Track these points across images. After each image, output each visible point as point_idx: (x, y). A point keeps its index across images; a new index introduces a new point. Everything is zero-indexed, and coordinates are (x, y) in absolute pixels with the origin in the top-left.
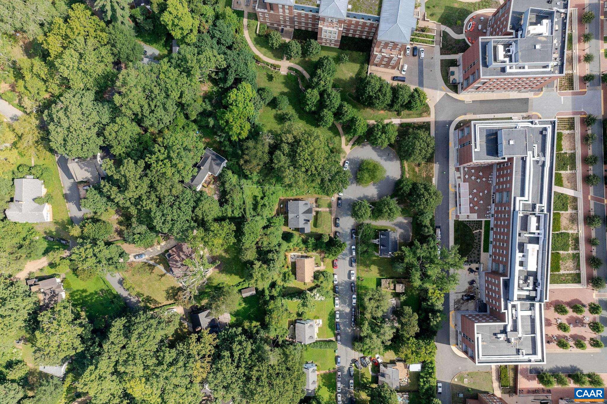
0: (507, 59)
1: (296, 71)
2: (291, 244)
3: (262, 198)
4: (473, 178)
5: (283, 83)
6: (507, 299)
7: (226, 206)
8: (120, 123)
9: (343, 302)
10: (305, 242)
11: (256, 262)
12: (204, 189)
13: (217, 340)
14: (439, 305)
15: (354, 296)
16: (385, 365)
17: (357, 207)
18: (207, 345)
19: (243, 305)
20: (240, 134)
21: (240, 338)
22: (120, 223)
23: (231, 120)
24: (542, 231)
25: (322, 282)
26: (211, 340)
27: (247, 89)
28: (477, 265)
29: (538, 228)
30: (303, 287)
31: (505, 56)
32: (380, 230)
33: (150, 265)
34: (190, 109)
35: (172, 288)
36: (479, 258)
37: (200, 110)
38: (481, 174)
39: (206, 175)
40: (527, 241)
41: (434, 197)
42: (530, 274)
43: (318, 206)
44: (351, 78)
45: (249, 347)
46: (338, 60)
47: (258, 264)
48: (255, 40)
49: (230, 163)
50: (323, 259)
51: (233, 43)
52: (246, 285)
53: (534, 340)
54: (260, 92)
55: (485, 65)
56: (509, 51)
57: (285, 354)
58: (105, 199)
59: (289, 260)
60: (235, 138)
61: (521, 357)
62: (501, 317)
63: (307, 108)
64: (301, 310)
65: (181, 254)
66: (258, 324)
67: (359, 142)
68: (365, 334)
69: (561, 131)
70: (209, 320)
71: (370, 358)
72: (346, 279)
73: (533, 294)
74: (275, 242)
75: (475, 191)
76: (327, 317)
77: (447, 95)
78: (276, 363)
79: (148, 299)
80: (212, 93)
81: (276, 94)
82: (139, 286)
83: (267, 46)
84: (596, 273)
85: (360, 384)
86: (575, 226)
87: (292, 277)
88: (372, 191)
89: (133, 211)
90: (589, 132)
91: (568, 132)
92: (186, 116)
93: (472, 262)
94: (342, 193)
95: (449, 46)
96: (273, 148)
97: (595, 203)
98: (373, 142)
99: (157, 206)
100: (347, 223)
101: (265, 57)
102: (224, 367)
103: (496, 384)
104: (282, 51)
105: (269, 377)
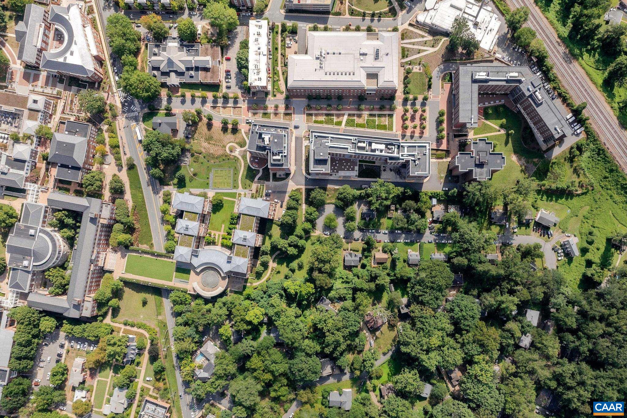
0: (280, 155)
1: (275, 258)
2: (368, 265)
3: (343, 279)
4: (336, 168)
5: (281, 265)
6: (398, 159)
7: (347, 297)
8: (305, 347)
9: (399, 238)
10: (366, 257)
12: (337, 308)
13: (414, 303)
14: (401, 189)
15: (396, 231)
16: (433, 217)
17: (349, 229)
18: (416, 308)
19: (399, 291)
20: (312, 288)
21: (413, 292)
22: (353, 353)
23: (305, 292)
24: (366, 141)
25: (388, 249)
26: (414, 306)
27: (287, 284)
28: (382, 167)
29: (364, 142)
30: (391, 259)
32: (362, 216)
33: (376, 339)
34: (298, 313)
35: (388, 327)
36: (378, 166)
37: (297, 308)
38: (334, 164)
39: (330, 307)
40: (370, 147)
41: (346, 190)
42: (386, 147)
43: (348, 250)
44: (280, 229)
45: (418, 287)
46: (270, 237)
47: (377, 282)
48: (258, 279)
49: (324, 294)
50: (376, 248)
51: (262, 291)
52: (388, 289)
53: (419, 147)
54: (287, 277)
55: (282, 165)
56: (276, 153)
57: (422, 270)
58: (342, 357)
59: (376, 266)
60: (314, 291)
61: (427, 152)
62: (408, 162)
63: (297, 253)
64: (402, 260)
65: (370, 321)
66: (408, 283)
67: (314, 226)
68: (415, 228)
69: (313, 120)
70: (405, 309)
71: (430, 224)
72: (387, 235)
73: (396, 146)
74: (366, 273)
75: (343, 167)
76: (407, 247)
77: (291, 179)
78: (425, 274)
79: (394, 340)
80: (287, 303)
81: (288, 269)
82: (386, 345)
83: (262, 273)
84: (388, 107)
85: (444, 230)
86: (363, 115)
87: (385, 264)
88: (340, 220)
89: (349, 342)
90: (314, 106)
91: (314, 117)
92: (300, 316)
93: (380, 170)
94: (341, 236)
95: (265, 177)
96: (320, 271)
97: (352, 105)
98: (315, 219)
99: (347, 328)
100: (357, 234)
101: (267, 274)
102: (427, 299)
103: (444, 160)
104: (265, 265)
105: (432, 277)
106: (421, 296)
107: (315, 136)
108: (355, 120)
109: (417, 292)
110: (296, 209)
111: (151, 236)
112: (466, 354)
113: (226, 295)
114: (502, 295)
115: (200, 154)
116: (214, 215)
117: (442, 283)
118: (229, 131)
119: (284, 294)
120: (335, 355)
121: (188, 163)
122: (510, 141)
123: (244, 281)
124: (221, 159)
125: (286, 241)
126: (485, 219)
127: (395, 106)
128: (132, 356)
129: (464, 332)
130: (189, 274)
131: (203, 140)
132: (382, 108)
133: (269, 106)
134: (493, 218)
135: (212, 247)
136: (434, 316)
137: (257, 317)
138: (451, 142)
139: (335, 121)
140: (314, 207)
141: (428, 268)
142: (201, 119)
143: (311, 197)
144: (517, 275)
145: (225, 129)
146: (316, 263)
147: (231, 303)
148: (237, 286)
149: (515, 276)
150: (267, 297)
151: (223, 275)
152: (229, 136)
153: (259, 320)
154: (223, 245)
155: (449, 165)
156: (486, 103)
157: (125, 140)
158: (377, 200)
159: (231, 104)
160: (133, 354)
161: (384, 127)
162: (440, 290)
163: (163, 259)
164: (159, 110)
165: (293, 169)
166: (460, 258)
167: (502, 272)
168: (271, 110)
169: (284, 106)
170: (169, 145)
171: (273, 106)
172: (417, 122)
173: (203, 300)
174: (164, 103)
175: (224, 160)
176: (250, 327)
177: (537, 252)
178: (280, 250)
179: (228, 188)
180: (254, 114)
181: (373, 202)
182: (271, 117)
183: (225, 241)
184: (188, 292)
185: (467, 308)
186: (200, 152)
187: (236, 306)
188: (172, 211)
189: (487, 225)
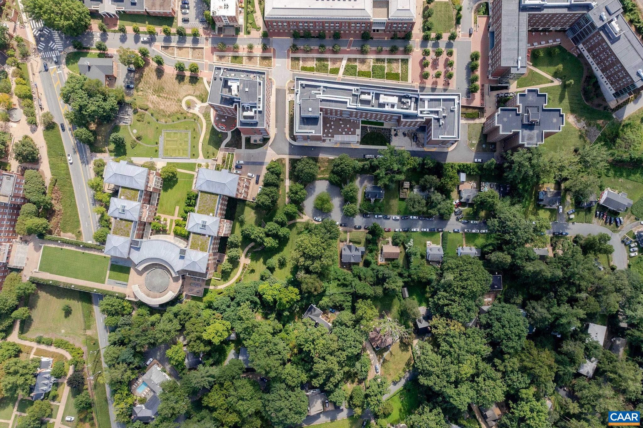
0: (254, 110)
1: (248, 252)
2: (373, 261)
3: (339, 280)
4: (331, 131)
5: (256, 261)
6: (416, 116)
7: (344, 306)
8: (286, 376)
9: (415, 226)
10: (371, 251)
11: (384, 286)
12: (331, 321)
13: (437, 315)
14: (419, 160)
15: (411, 217)
16: (460, 198)
17: (348, 213)
18: (440, 322)
19: (414, 297)
20: (296, 294)
21: (435, 299)
22: (353, 382)
23: (287, 299)
24: (371, 92)
25: (400, 241)
26: (436, 319)
27: (263, 287)
28: (393, 131)
29: (369, 94)
30: (403, 254)
31: (251, 110)
32: (365, 197)
33: (384, 362)
34: (276, 328)
35: (400, 347)
36: (388, 129)
37: (276, 321)
38: (328, 125)
39: (322, 319)
40: (377, 101)
41: (344, 160)
42: (400, 100)
43: (346, 241)
44: (255, 213)
45: (442, 293)
46: (242, 223)
47: (386, 285)
48: (225, 280)
49: (313, 302)
50: (384, 238)
51: (229, 296)
52: (400, 294)
53: (444, 100)
54: (264, 279)
55: (256, 124)
56: (248, 108)
57: (447, 269)
58: (337, 389)
59: (384, 262)
60: (299, 297)
61: (456, 110)
62: (429, 121)
63: (277, 246)
64: (419, 256)
65: (376, 339)
66: (428, 287)
67: (301, 210)
68: (437, 212)
69: (300, 67)
70: (424, 322)
71: (456, 208)
72: (399, 222)
73: (414, 100)
74: (371, 272)
75: (340, 130)
76: (425, 238)
77: (270, 146)
78: (453, 275)
79: (408, 364)
80: (263, 313)
81: (265, 267)
82: (398, 370)
83: (230, 273)
84: (401, 49)
85: (475, 215)
86: (368, 61)
87: (396, 261)
88: (336, 202)
89: (346, 369)
90: (302, 47)
91: (301, 62)
92: (281, 331)
93: (390, 134)
94: (338, 223)
95: (236, 143)
96: (308, 271)
97: (353, 46)
98: (302, 200)
99: (344, 351)
100: (359, 220)
101: (237, 274)
102: (455, 310)
103: (477, 121)
104: (234, 262)
105: (462, 280)
106: (447, 305)
107: (302, 85)
108: (356, 66)
109: (441, 300)
110: (277, 186)
111: (79, 221)
112: (508, 386)
113: (181, 302)
114: (559, 305)
115: (146, 110)
116: (165, 194)
117: (477, 288)
118: (187, 80)
119: (258, 301)
120: (327, 388)
121: (129, 122)
122: (567, 96)
123: (205, 283)
124: (175, 118)
125: (262, 229)
126: (530, 202)
127: (411, 47)
128: (45, 388)
129: (506, 356)
130: (129, 274)
131: (150, 91)
132: (393, 50)
133: (241, 47)
134: (542, 200)
135: (161, 237)
136: (464, 334)
137: (219, 334)
138: (487, 97)
139: (329, 68)
140: (301, 183)
141: (457, 267)
142: (147, 63)
143: (297, 169)
144: (582, 278)
145: (180, 78)
146: (302, 259)
147: (184, 314)
148: (196, 289)
149: (579, 279)
150: (236, 305)
151: (174, 275)
152: (186, 87)
153: (222, 339)
154: (177, 234)
155: (483, 128)
156: (535, 44)
157: (41, 90)
158: (386, 174)
159: (189, 43)
160: (46, 385)
161: (395, 77)
162: (473, 296)
163: (92, 252)
164: (89, 49)
165: (272, 132)
166: (500, 254)
167: (559, 273)
168: (243, 52)
169: (260, 47)
170: (98, 95)
171: (246, 46)
172: (441, 68)
173: (148, 309)
174: (97, 39)
175: (178, 119)
176: (208, 348)
177: (604, 246)
178: (254, 240)
179: (185, 156)
180: (221, 57)
181: (381, 175)
182: (244, 62)
183: (178, 228)
184: (127, 298)
185: (511, 324)
186: (146, 108)
187: (191, 317)
188: (108, 188)
189: (533, 209)
